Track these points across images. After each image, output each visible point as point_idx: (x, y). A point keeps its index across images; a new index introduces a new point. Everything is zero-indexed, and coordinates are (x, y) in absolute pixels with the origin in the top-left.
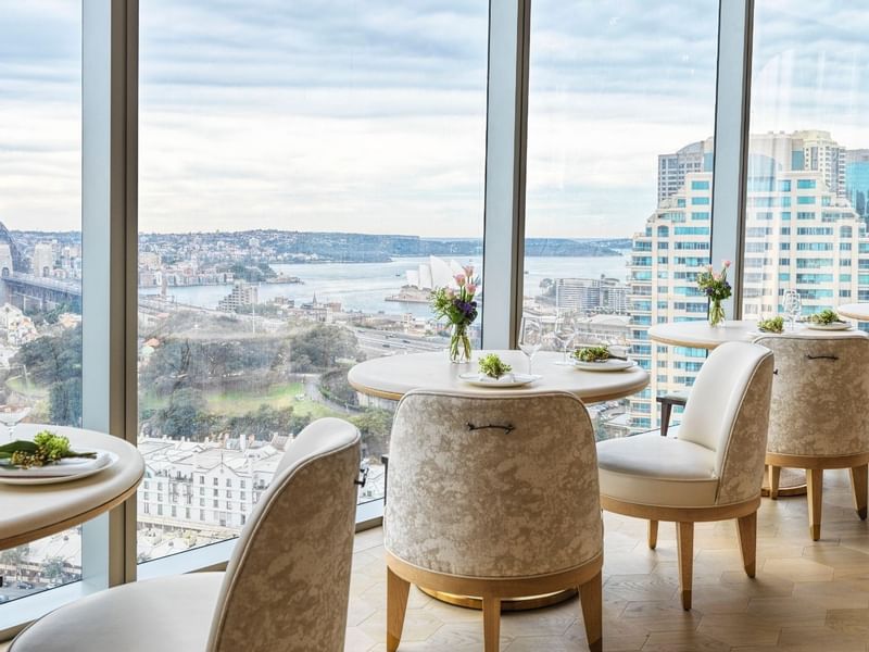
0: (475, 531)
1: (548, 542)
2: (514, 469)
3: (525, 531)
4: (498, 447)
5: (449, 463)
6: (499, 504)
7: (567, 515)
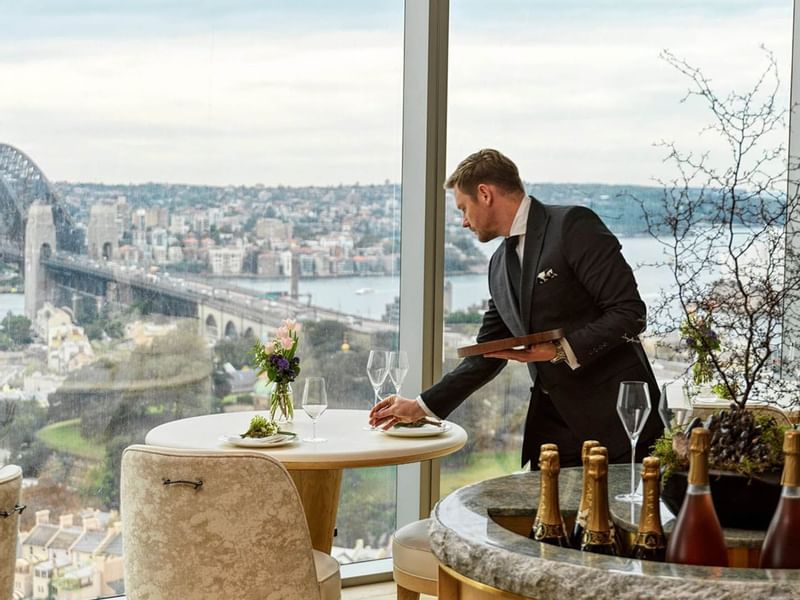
0: (174, 578)
1: (243, 593)
2: (206, 523)
3: (218, 580)
4: (190, 501)
5: (152, 515)
6: (193, 553)
7: (262, 569)
